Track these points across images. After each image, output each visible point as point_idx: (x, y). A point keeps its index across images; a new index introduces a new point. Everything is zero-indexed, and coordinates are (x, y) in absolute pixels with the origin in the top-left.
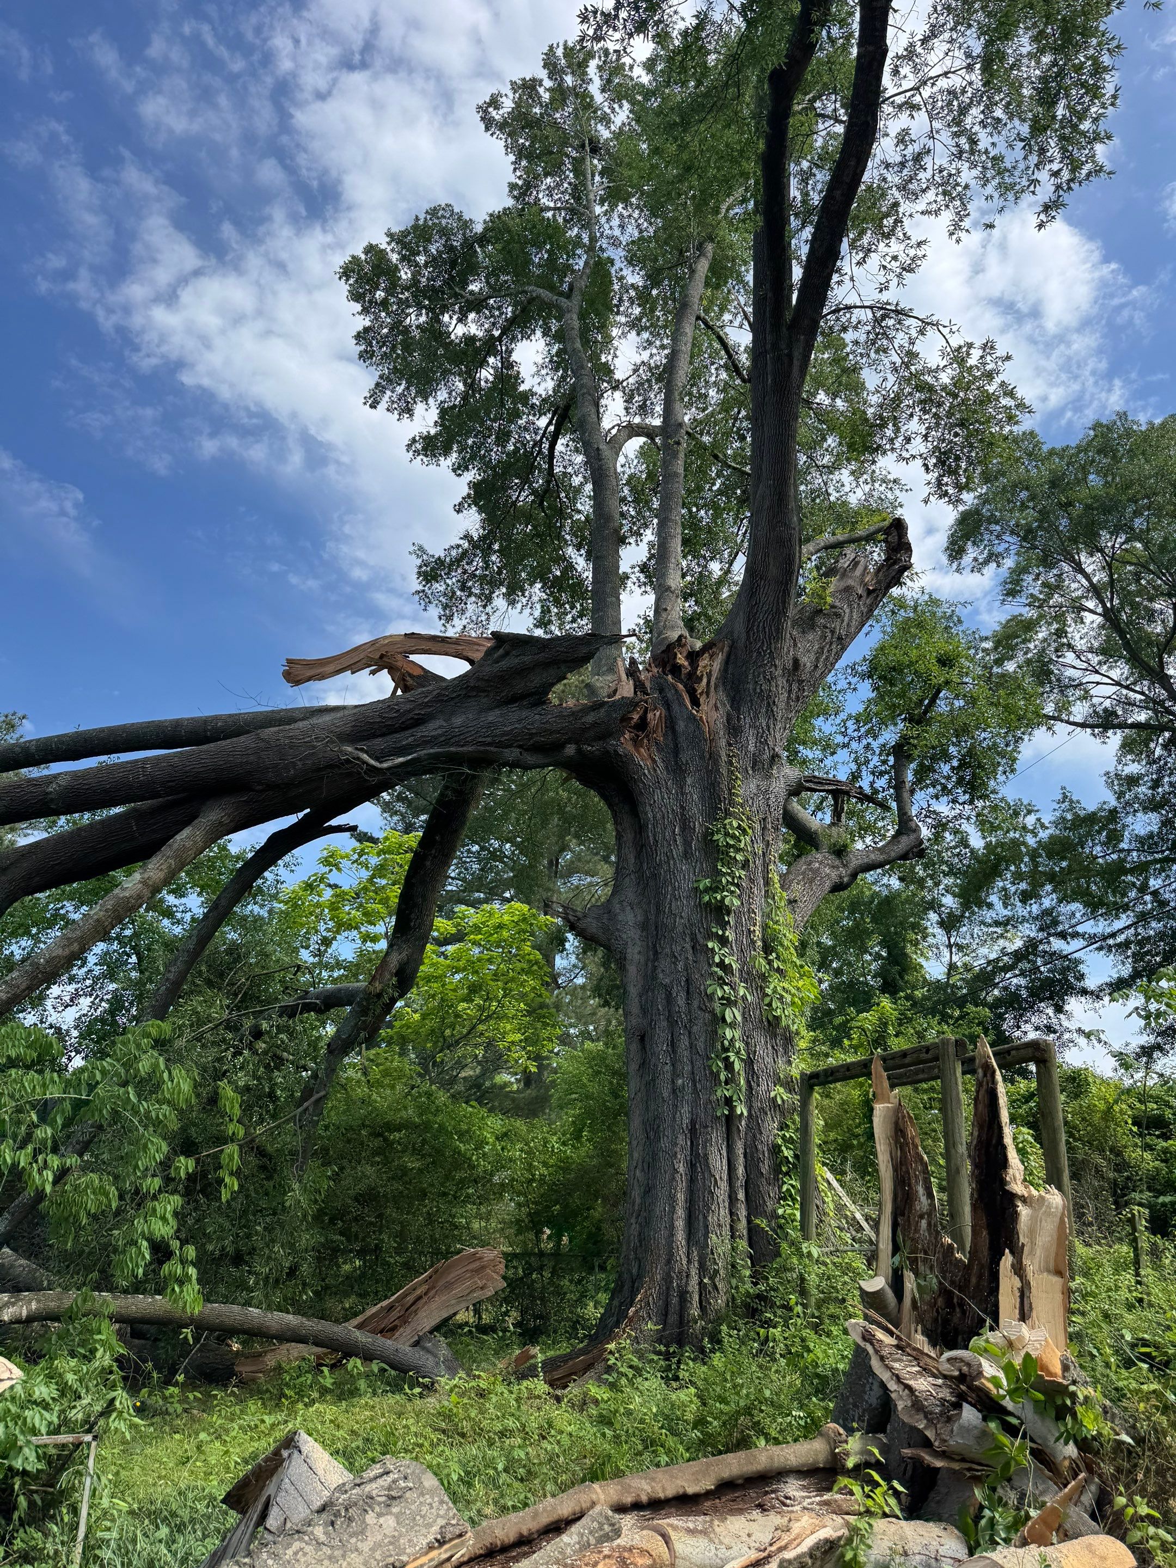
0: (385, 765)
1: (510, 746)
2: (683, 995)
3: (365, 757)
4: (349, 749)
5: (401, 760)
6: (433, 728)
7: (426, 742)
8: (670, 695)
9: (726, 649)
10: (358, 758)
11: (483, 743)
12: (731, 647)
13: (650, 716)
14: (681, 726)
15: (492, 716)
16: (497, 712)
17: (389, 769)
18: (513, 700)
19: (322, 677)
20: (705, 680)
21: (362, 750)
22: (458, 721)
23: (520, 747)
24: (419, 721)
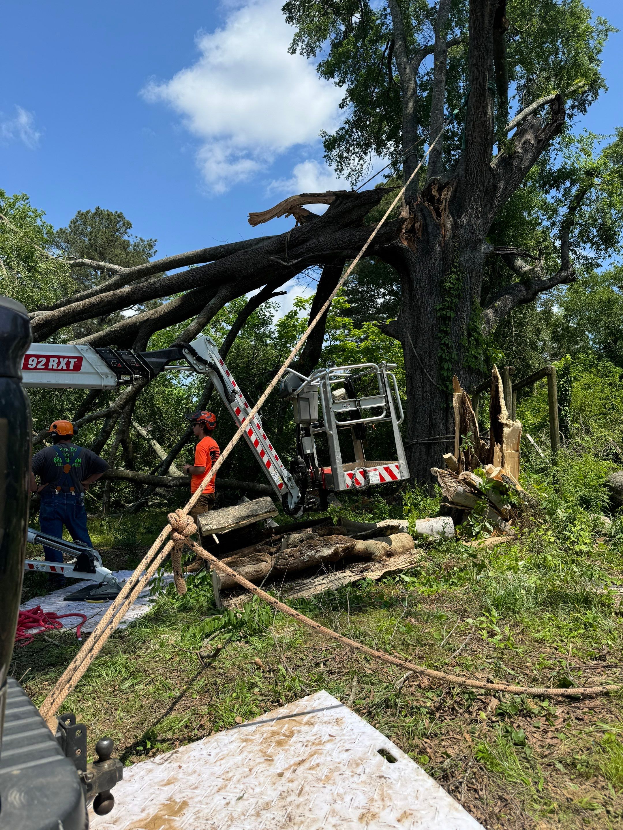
0: (290, 264)
1: (347, 249)
2: (427, 358)
3: (280, 261)
4: (273, 258)
5: (296, 261)
6: (310, 244)
7: (309, 251)
8: (426, 213)
9: (455, 184)
10: (277, 262)
11: (335, 249)
12: (458, 183)
13: (416, 225)
14: (430, 229)
15: (337, 235)
16: (339, 233)
17: (292, 265)
18: (346, 225)
19: (264, 221)
20: (444, 203)
21: (278, 258)
22: (322, 239)
23: (350, 249)
24: (304, 241)
